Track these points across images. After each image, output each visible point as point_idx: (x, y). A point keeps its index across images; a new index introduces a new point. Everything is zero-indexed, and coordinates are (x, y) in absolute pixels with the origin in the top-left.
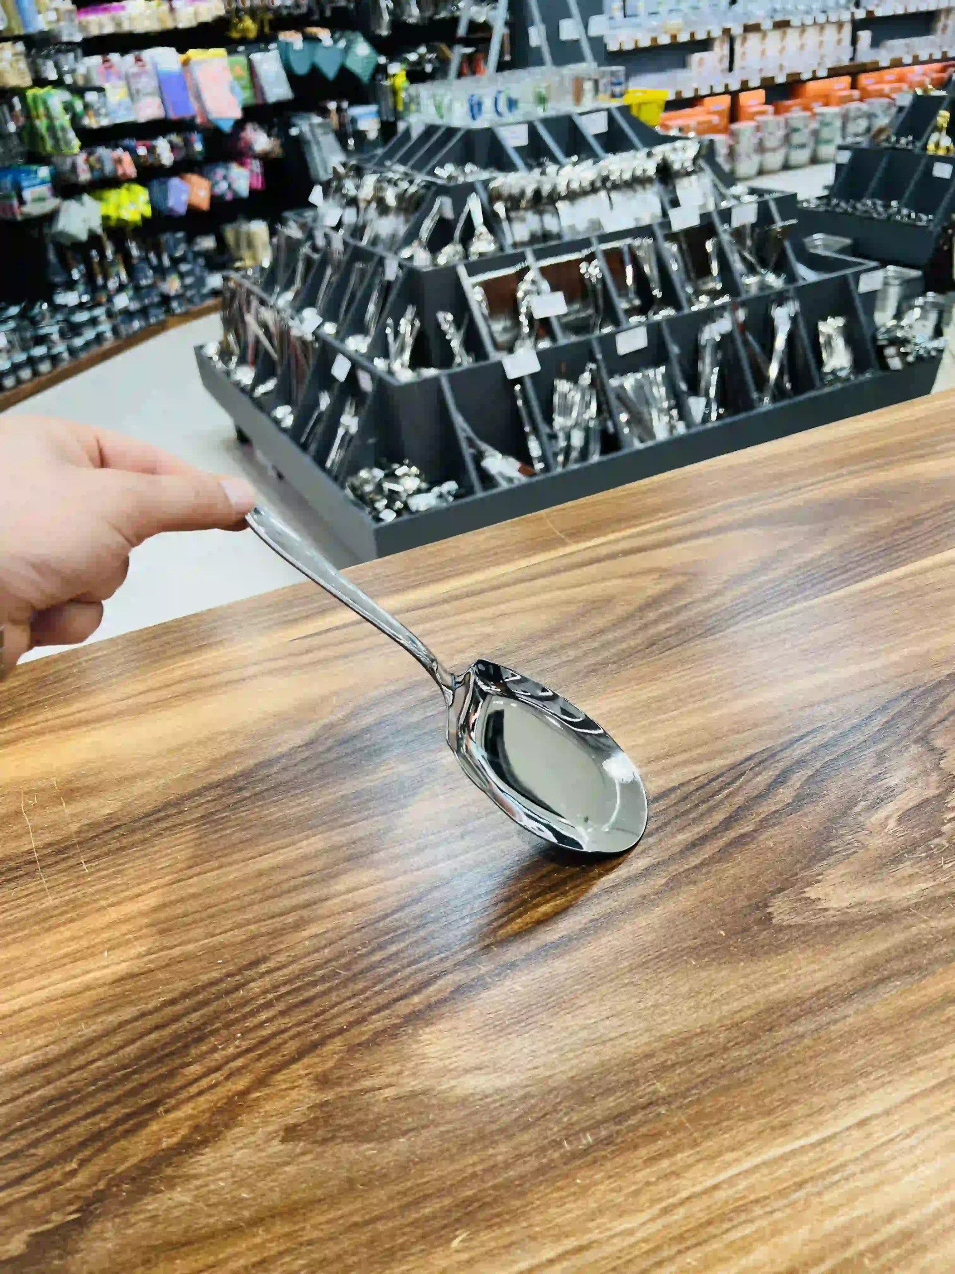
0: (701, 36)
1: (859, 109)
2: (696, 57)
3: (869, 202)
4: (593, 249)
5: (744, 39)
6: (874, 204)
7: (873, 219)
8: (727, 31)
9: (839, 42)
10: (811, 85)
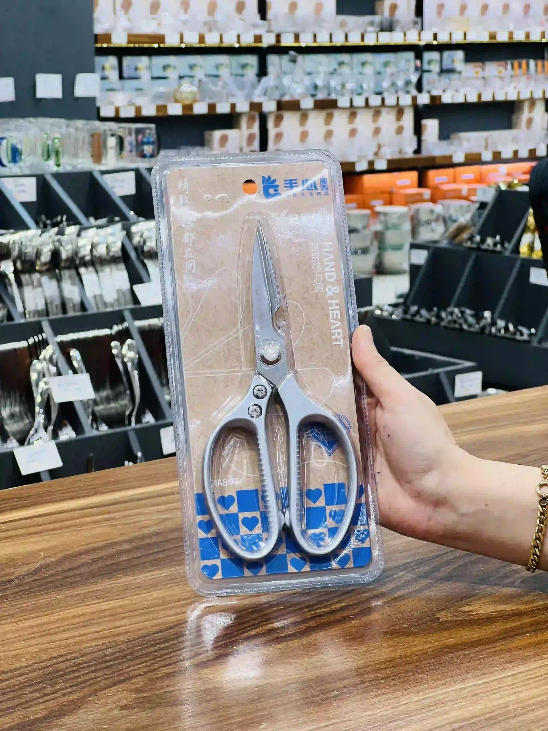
0: (223, 108)
1: (432, 211)
2: (217, 134)
3: (456, 310)
4: (126, 325)
5: (279, 119)
6: (462, 313)
7: (461, 330)
8: (256, 107)
9: (400, 130)
10: (368, 179)
